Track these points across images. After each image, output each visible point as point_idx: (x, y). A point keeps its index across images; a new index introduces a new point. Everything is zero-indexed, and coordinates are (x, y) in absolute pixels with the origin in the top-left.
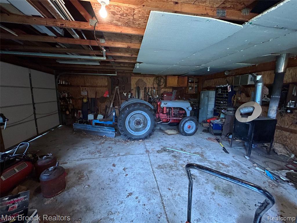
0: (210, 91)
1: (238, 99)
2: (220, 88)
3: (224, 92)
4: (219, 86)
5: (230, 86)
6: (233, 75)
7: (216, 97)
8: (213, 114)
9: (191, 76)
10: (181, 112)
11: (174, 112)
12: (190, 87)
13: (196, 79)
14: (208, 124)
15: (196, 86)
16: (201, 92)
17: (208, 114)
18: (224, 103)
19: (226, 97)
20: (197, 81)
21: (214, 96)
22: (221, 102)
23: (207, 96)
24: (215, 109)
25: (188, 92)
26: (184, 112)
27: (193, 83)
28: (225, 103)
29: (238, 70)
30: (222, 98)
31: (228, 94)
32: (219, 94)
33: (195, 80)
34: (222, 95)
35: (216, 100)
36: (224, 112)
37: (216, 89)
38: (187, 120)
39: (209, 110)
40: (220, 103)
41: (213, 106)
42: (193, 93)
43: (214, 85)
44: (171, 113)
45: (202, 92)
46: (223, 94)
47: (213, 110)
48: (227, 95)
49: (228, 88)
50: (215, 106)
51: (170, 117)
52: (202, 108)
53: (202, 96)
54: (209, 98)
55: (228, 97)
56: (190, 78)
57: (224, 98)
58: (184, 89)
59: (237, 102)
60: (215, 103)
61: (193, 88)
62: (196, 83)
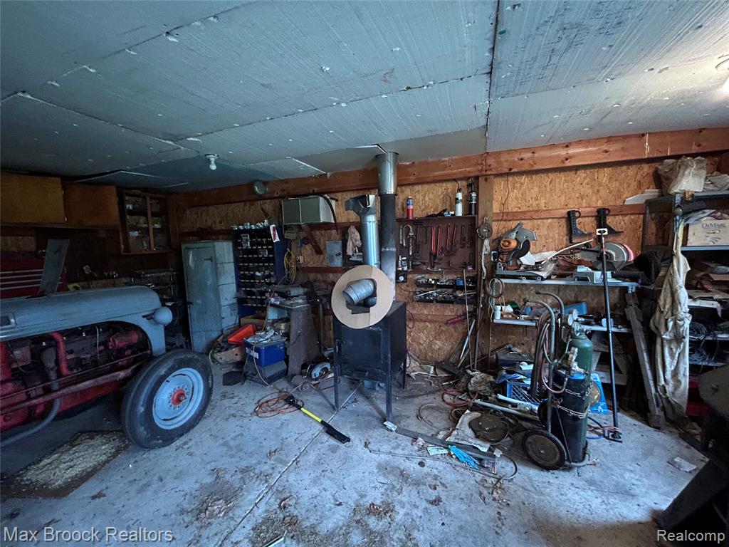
0: (216, 243)
1: (299, 261)
2: (245, 231)
3: (261, 244)
4: (241, 227)
5: (274, 225)
6: (276, 195)
7: (237, 260)
8: (237, 311)
9: (131, 189)
10: (119, 342)
11: (71, 352)
12: (135, 228)
13: (153, 201)
14: (235, 350)
15: (157, 226)
16: (183, 247)
17: (223, 316)
18: (264, 277)
19: (268, 257)
20: (157, 208)
21: (232, 255)
22: (258, 274)
23: (211, 259)
24: (242, 295)
25: (127, 249)
26: (134, 338)
27: (145, 214)
28: (269, 276)
29: (287, 183)
30: (259, 260)
31: (272, 249)
32: (247, 251)
33: (152, 206)
34: (256, 252)
35: (238, 269)
36: (278, 303)
37: (235, 237)
38: (163, 373)
39: (224, 302)
40: (253, 277)
41: (233, 288)
42: (149, 252)
43: (220, 222)
44: (51, 364)
45: (188, 245)
46: (257, 249)
47: (235, 301)
48: (270, 251)
49: (272, 232)
50: (239, 286)
51: (48, 390)
52: (199, 301)
53: (190, 259)
54: (219, 265)
55: (273, 258)
56: (128, 195)
57: (264, 262)
58: (103, 234)
59: (297, 269)
60: (238, 277)
61: (145, 232)
62: (154, 214)
